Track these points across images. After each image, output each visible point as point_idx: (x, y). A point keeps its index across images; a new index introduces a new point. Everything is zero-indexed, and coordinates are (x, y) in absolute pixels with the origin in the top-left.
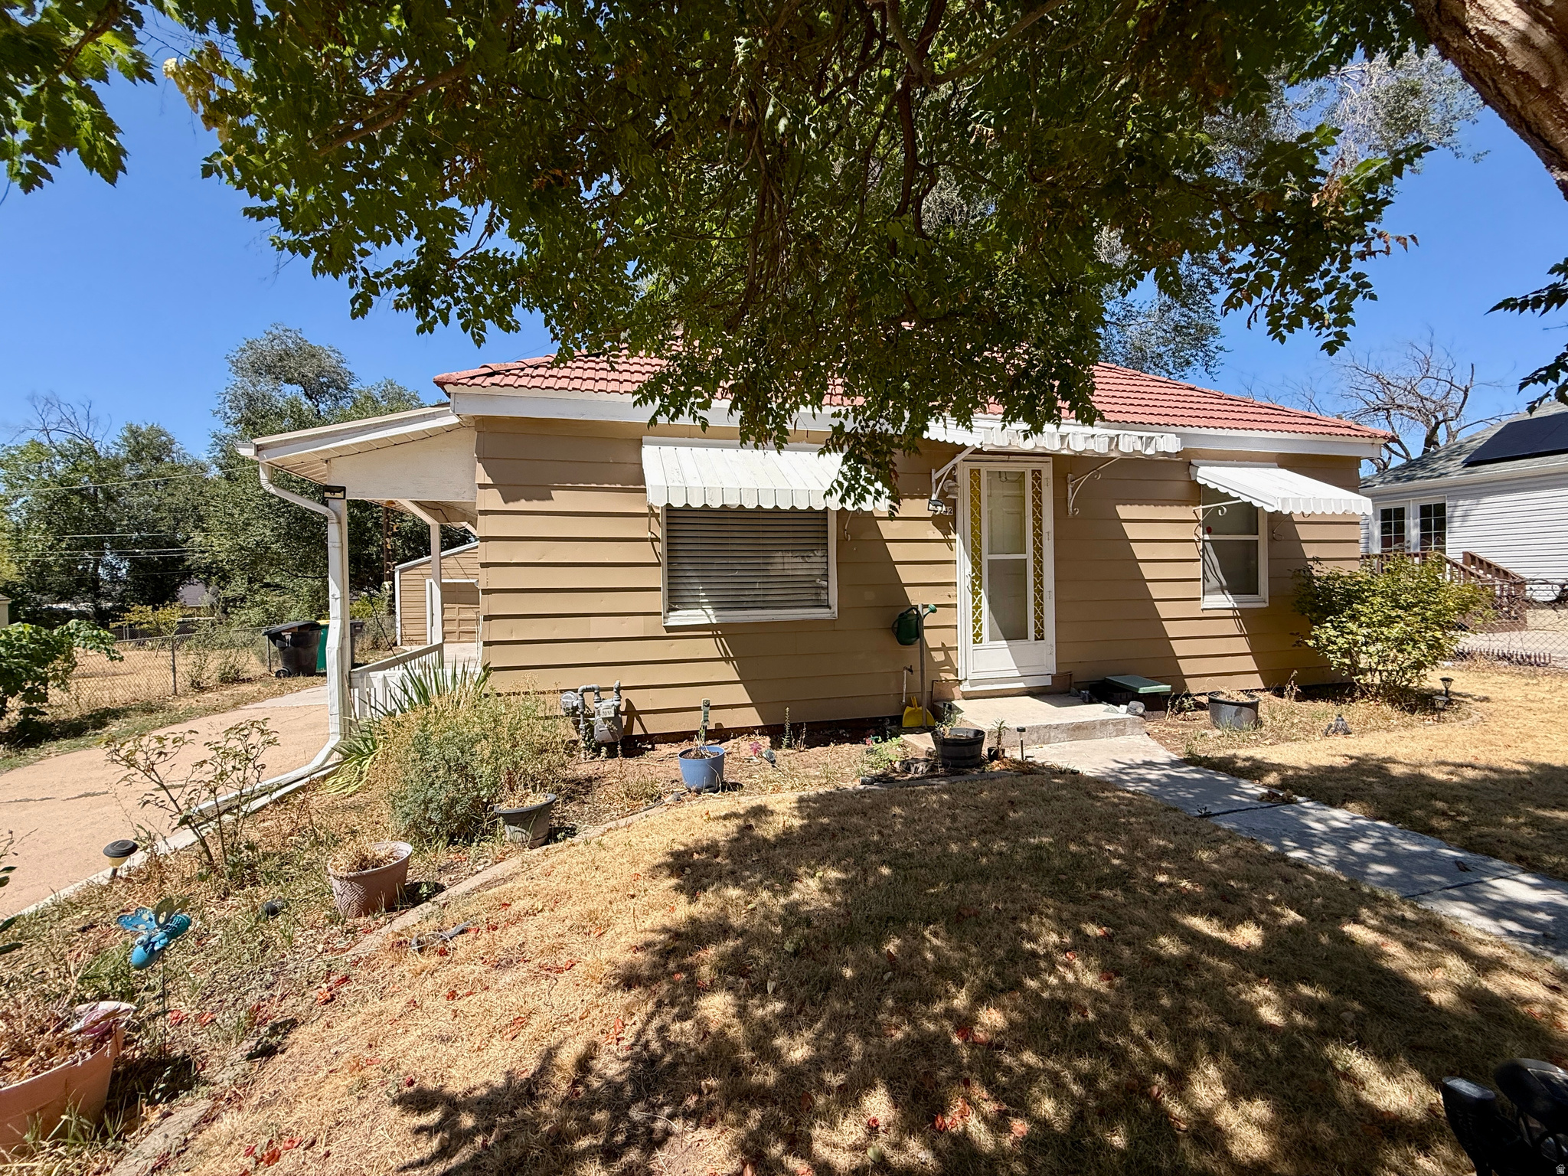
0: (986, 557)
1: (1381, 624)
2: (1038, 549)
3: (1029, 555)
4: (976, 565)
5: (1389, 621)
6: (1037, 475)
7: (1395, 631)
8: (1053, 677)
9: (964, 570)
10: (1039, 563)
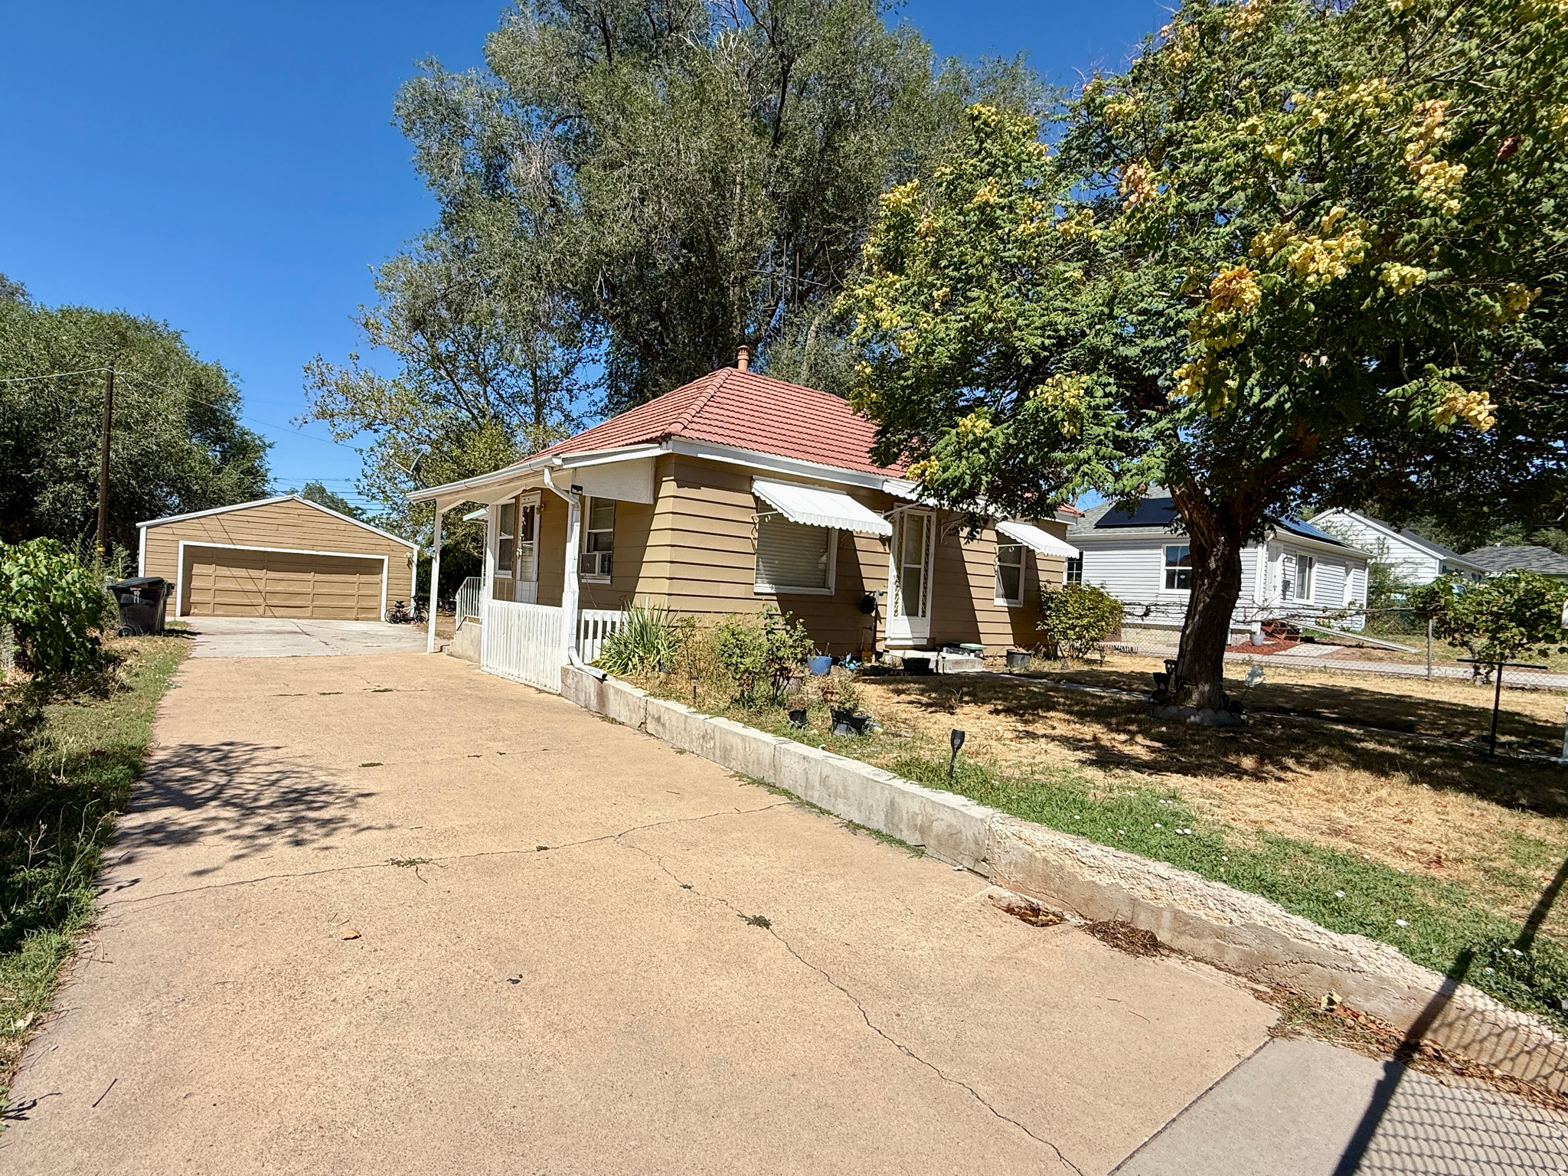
0: (903, 565)
1: (1077, 618)
2: (927, 563)
3: (922, 566)
4: (898, 569)
5: (1081, 617)
6: (929, 517)
7: (1085, 621)
8: (928, 640)
9: (892, 573)
10: (926, 571)
